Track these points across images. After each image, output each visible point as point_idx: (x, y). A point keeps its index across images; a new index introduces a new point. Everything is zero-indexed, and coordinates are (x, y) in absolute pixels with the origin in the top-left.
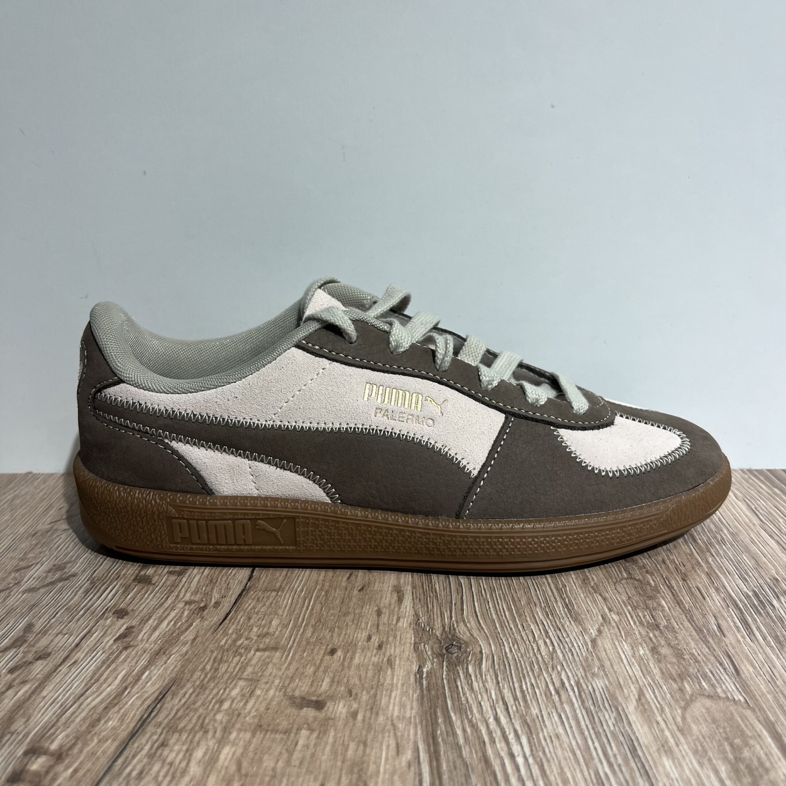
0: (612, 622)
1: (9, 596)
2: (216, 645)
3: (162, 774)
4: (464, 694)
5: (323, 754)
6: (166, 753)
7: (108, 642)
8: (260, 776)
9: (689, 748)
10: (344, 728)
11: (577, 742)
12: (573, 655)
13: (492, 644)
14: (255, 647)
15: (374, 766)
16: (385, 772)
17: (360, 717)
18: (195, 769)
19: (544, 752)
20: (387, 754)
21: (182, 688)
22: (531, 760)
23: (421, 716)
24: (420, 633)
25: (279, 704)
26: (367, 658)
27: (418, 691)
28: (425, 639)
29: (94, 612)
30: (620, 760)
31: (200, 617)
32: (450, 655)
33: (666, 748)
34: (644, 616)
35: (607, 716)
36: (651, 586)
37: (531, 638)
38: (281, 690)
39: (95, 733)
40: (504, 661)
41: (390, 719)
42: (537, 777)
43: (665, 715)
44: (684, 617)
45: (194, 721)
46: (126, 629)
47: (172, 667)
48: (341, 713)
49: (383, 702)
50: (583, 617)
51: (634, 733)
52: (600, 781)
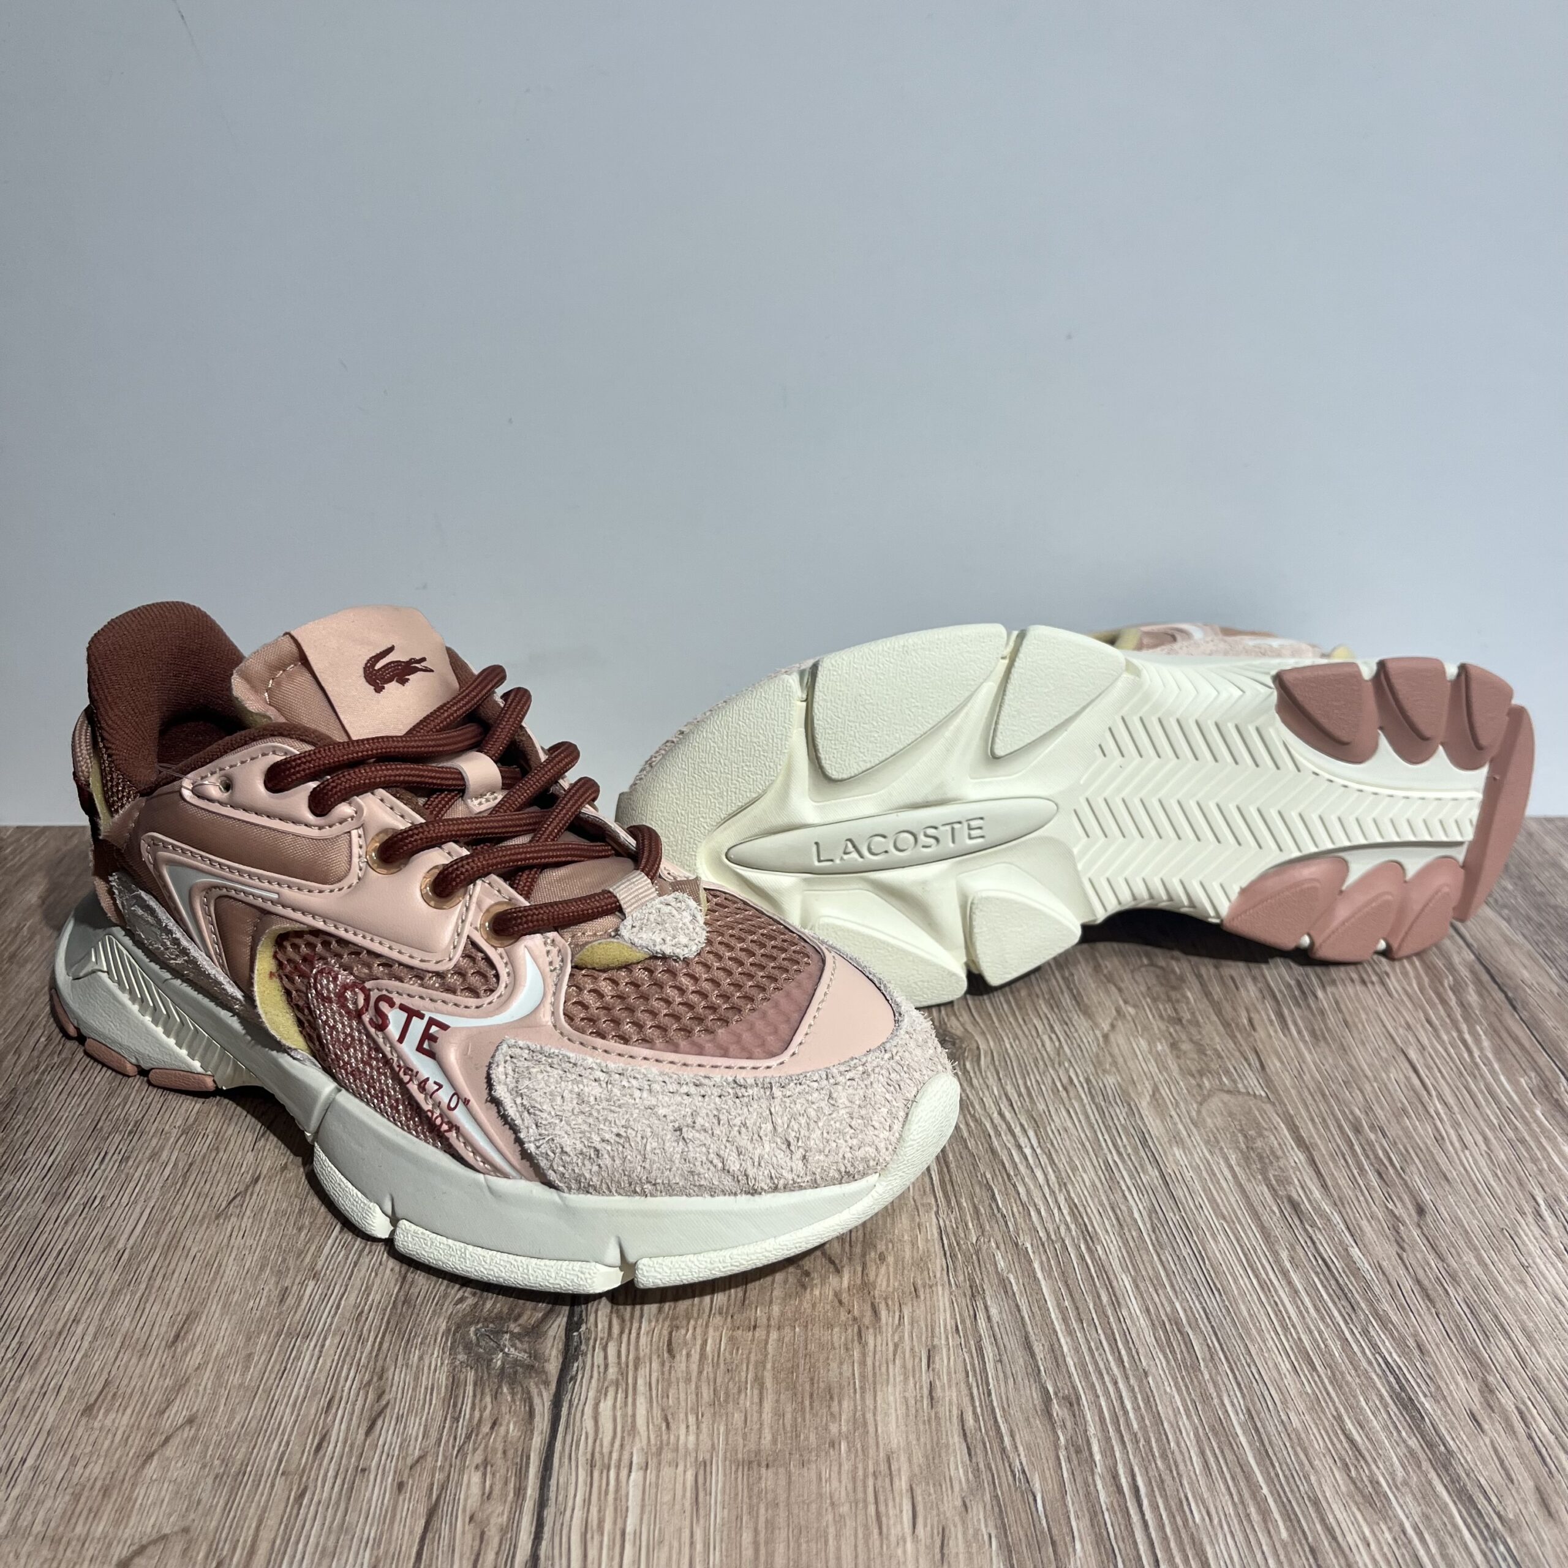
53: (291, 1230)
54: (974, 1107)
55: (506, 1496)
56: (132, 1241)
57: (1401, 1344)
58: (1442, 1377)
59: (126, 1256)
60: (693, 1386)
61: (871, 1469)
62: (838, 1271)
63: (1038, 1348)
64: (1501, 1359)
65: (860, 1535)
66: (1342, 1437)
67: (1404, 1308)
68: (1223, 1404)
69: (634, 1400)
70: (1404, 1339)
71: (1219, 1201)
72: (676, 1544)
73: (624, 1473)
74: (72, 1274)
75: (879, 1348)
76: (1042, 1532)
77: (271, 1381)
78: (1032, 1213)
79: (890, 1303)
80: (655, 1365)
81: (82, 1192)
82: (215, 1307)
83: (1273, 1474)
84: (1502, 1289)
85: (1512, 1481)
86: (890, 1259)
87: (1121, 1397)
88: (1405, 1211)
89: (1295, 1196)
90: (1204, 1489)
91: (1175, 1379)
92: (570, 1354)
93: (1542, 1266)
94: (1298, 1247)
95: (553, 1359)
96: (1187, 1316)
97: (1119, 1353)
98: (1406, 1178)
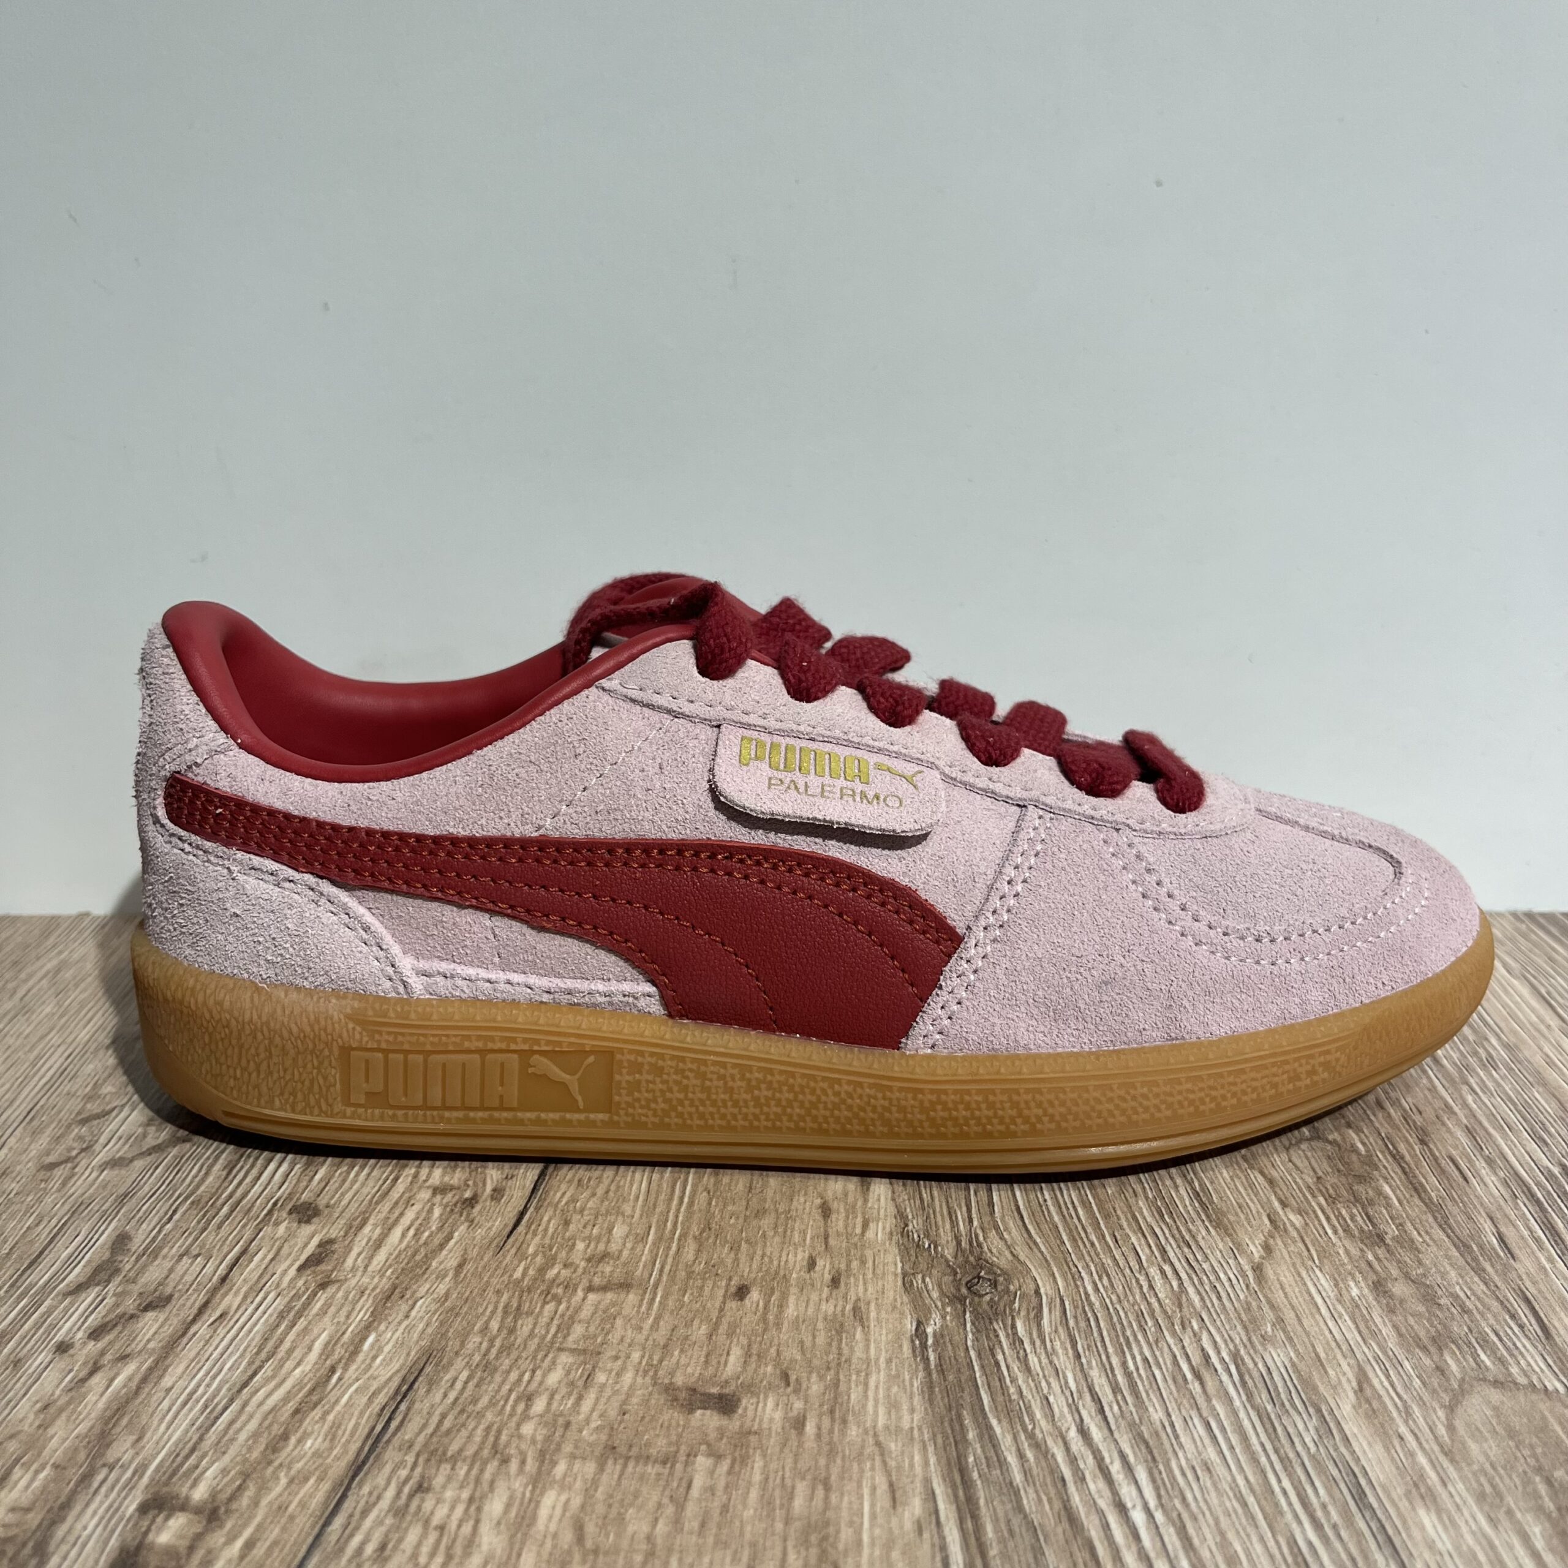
0: (1290, 1229)
1: (73, 1175)
2: (506, 1278)
3: (425, 1549)
4: (1014, 1380)
5: (745, 1505)
6: (428, 1505)
7: (286, 1271)
8: (622, 1554)
9: (1467, 1490)
10: (781, 1451)
11: (1246, 1479)
12: (1219, 1298)
13: (1057, 1275)
14: (585, 1283)
15: (850, 1531)
16: (873, 1544)
17: (810, 1428)
18: (490, 1540)
19: (1184, 1500)
20: (873, 1505)
21: (446, 1368)
22: (1159, 1516)
23: (932, 1427)
24: (912, 1252)
25: (646, 1402)
26: (811, 1304)
27: (921, 1374)
28: (923, 1266)
29: (249, 1210)
30: (1335, 1516)
31: (466, 1220)
32: (976, 1299)
33: (1423, 1490)
34: (1352, 1217)
35: (1301, 1426)
36: (1358, 1153)
37: (1133, 1263)
38: (646, 1372)
39: (281, 1465)
40: (1085, 1312)
41: (871, 1433)
42: (1175, 1550)
43: (1414, 1421)
44: (1431, 1219)
45: (477, 1439)
46: (320, 1245)
47: (421, 1326)
48: (771, 1420)
49: (853, 1397)
50: (1232, 1218)
51: (1357, 1460)
52: (1300, 1559)
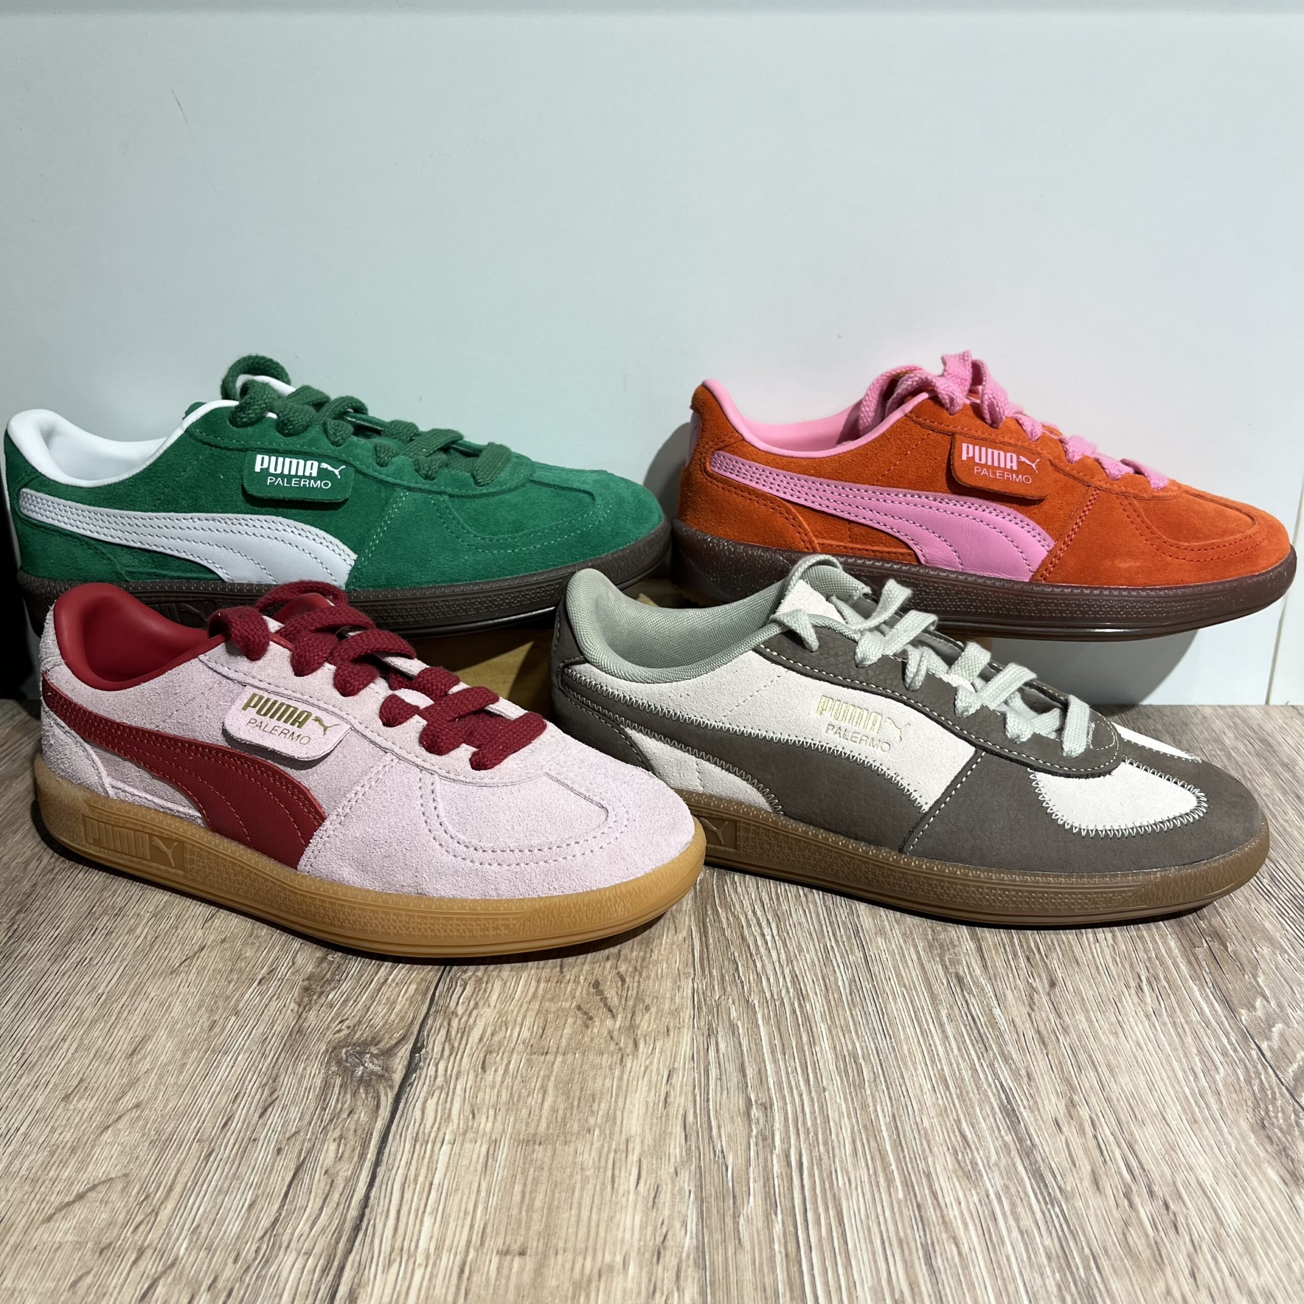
4: (730, 895)
11: (814, 927)
16: (666, 943)
19: (788, 933)
22: (777, 938)
23: (695, 910)
51: (860, 923)
53: (223, 983)
54: (735, 908)
55: (353, 1158)
56: (108, 988)
57: (1015, 1074)
58: (1040, 1096)
59: (103, 997)
60: (496, 1091)
61: (614, 1147)
62: (614, 1017)
63: (749, 1072)
64: (1087, 1085)
65: (598, 1189)
66: (957, 1134)
67: (1023, 1050)
68: (876, 1110)
69: (452, 1099)
70: (1018, 1069)
71: (904, 975)
72: (467, 1192)
73: (438, 1145)
74: (64, 1009)
75: (634, 1069)
76: (728, 1190)
77: (197, 1081)
78: (764, 980)
79: (648, 1038)
80: (471, 1077)
81: (77, 954)
82: (162, 1033)
83: (901, 1156)
84: (1100, 1039)
85: (1075, 1166)
86: (653, 1010)
87: (803, 1105)
88: (1040, 985)
89: (961, 972)
90: (850, 1164)
91: (845, 1094)
92: (411, 1068)
93: (1133, 1024)
94: (956, 1008)
95: (399, 1071)
96: (863, 1052)
97: (808, 1075)
98: (1048, 962)
